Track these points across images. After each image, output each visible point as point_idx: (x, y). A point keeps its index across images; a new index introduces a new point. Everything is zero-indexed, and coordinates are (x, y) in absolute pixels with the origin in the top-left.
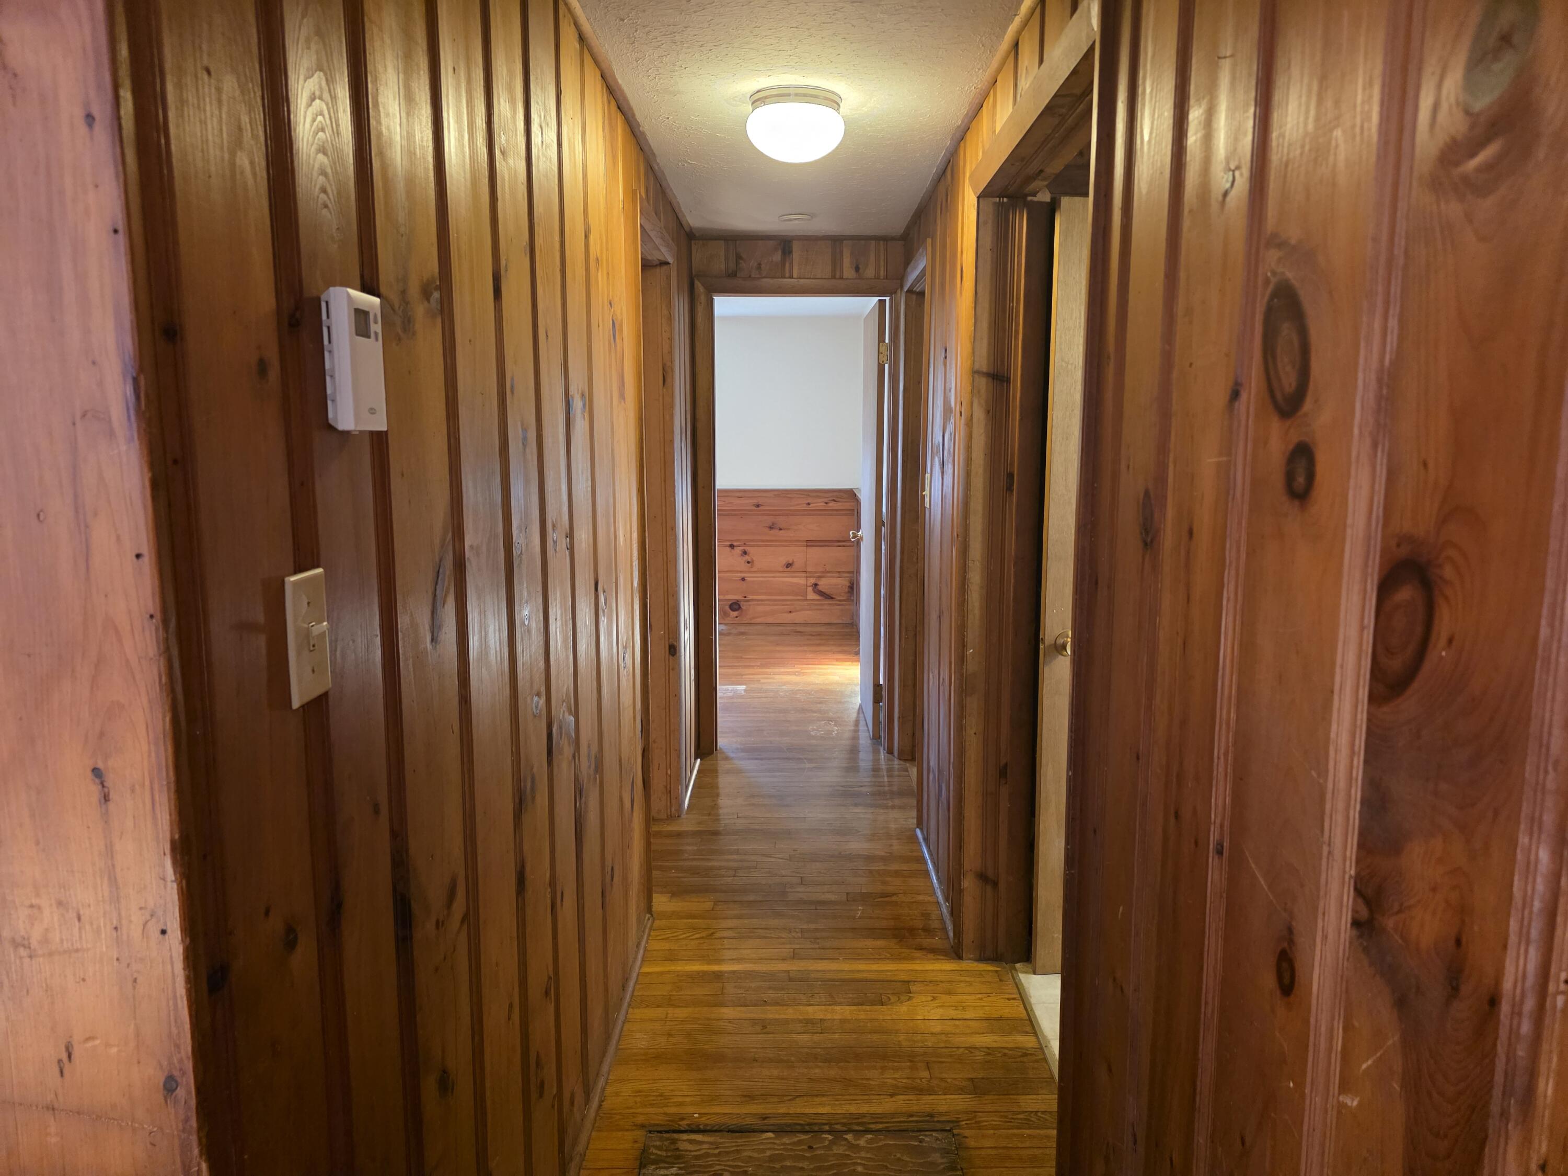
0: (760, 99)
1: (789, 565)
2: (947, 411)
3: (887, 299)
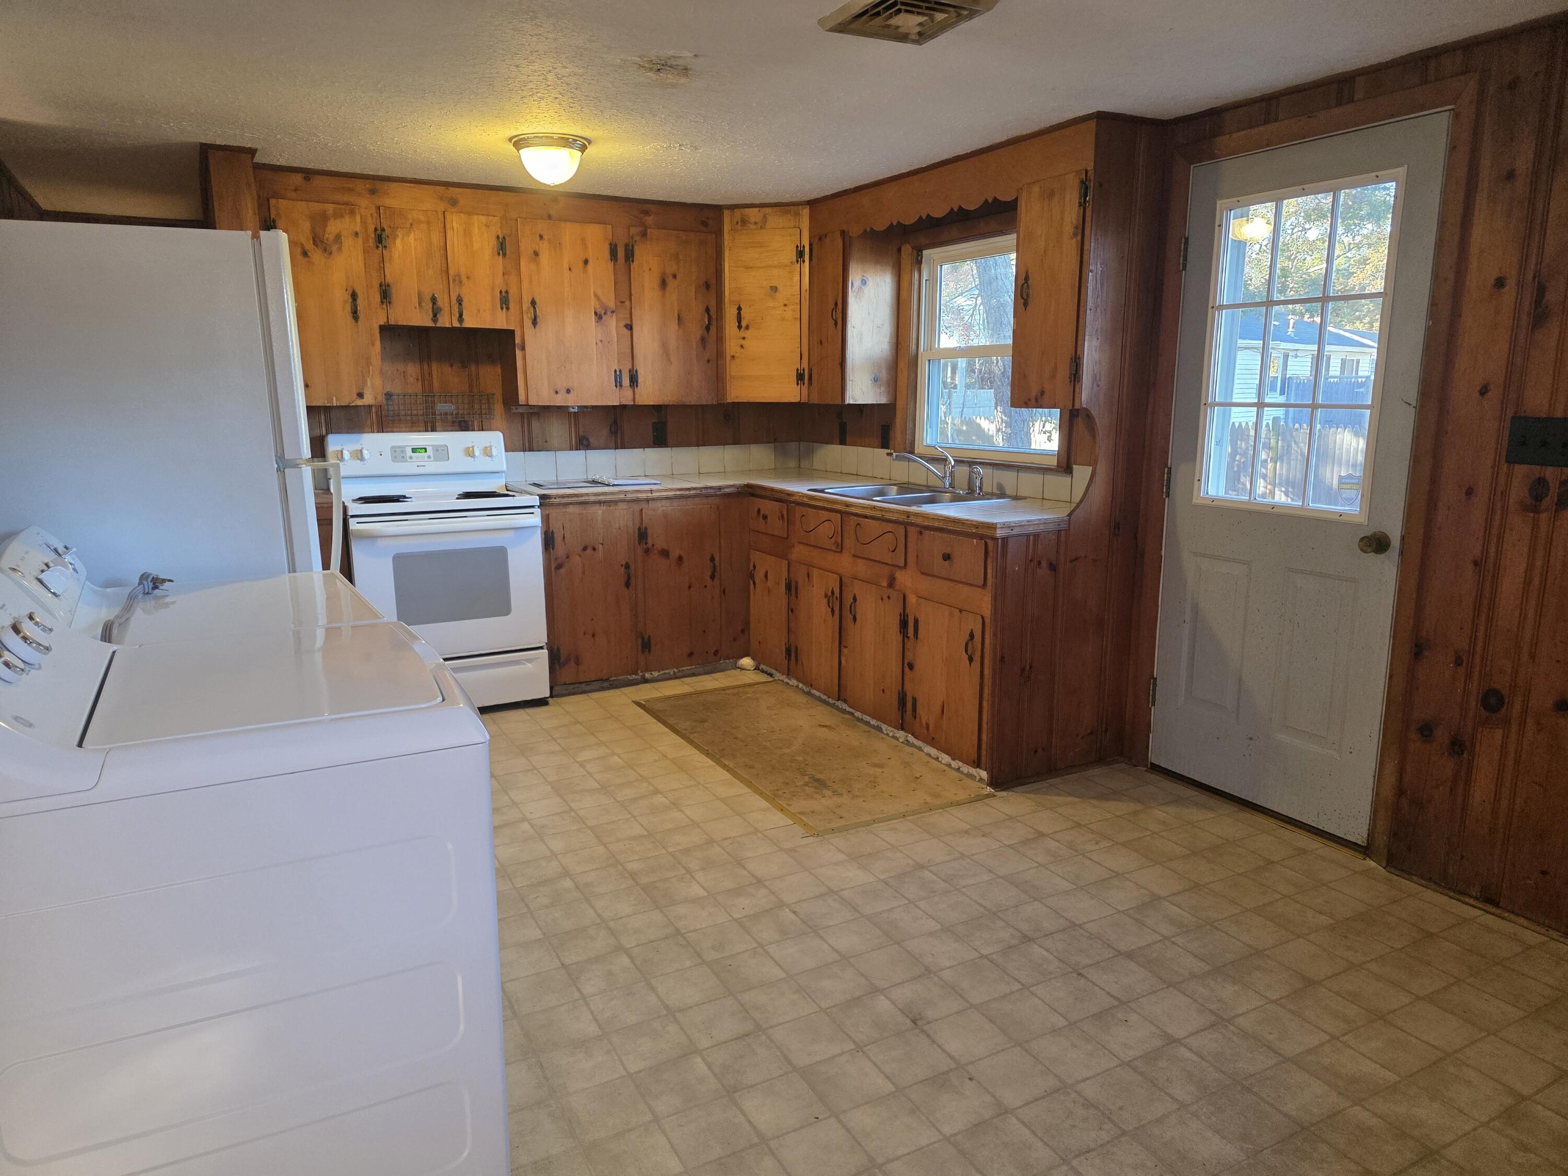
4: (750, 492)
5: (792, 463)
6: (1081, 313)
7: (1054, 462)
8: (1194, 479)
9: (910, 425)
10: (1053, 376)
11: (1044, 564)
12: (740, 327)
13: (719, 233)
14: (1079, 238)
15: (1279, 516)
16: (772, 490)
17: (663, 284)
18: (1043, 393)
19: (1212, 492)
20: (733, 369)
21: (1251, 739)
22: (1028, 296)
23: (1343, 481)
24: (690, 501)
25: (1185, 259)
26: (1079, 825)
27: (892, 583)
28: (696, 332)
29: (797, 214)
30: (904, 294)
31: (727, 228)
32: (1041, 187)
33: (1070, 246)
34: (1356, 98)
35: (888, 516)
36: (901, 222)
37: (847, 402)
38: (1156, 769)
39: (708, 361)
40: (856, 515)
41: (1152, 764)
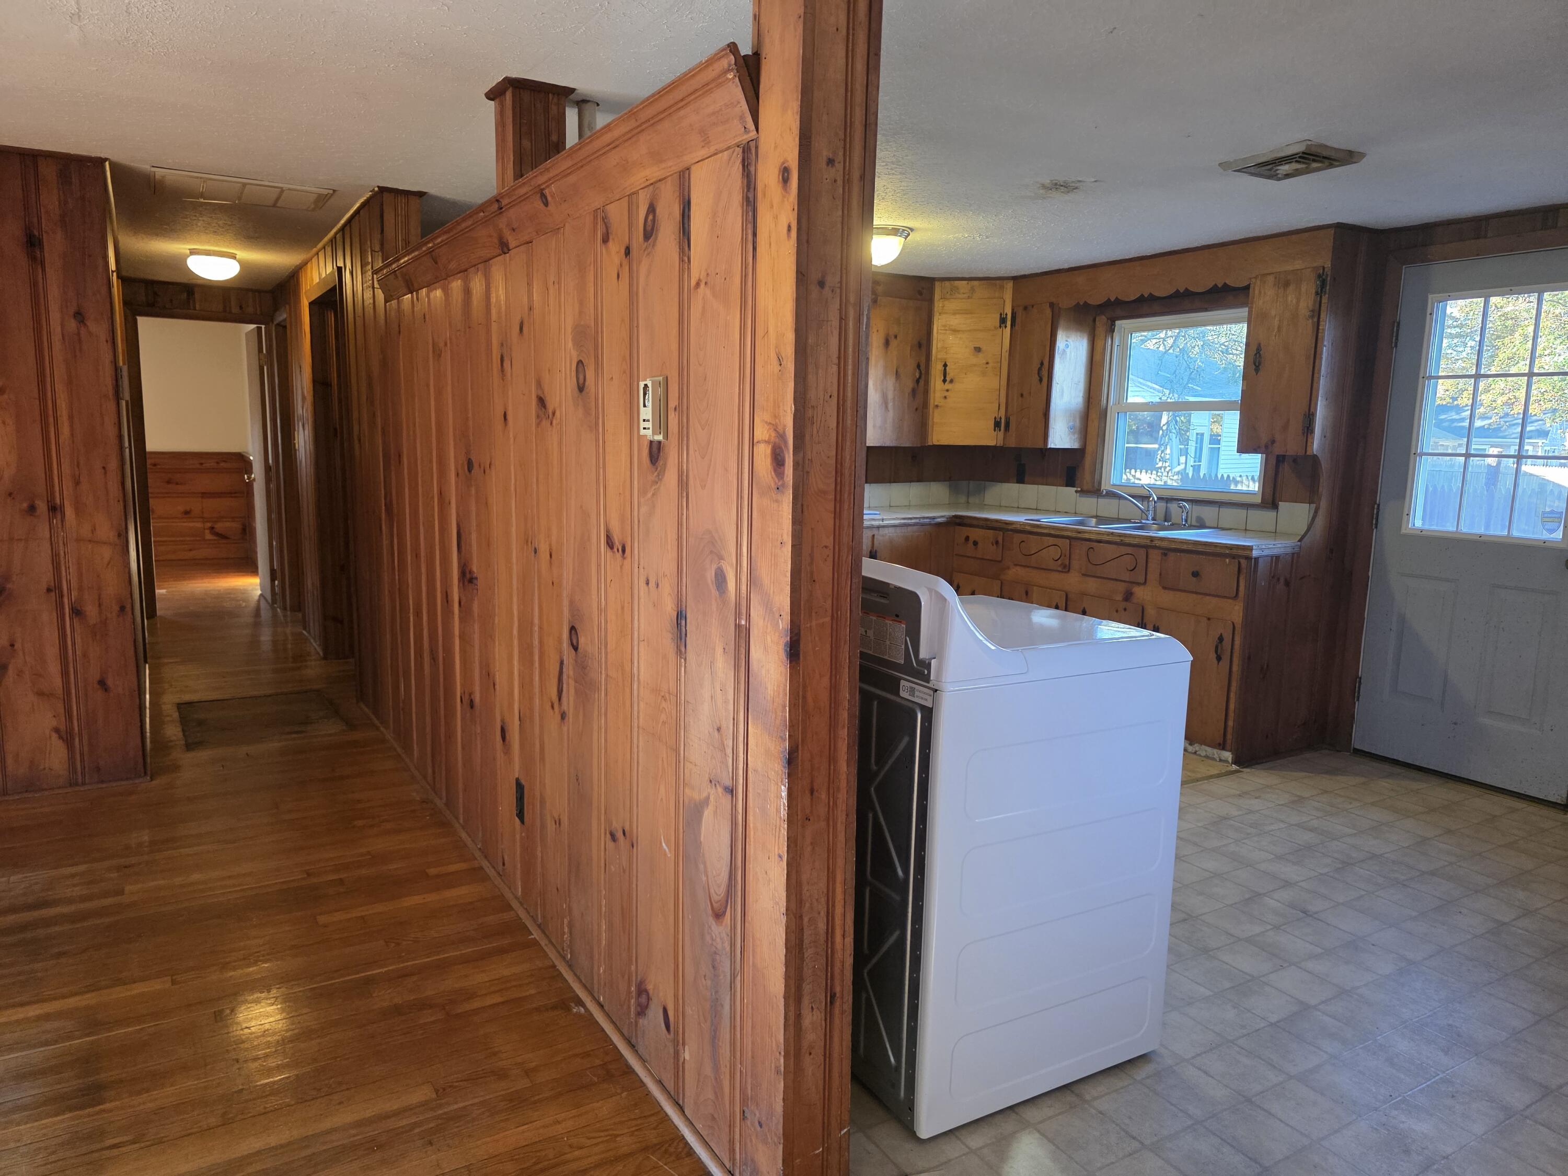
0: (193, 252)
1: (187, 513)
2: (304, 398)
3: (263, 326)
4: (958, 522)
5: (963, 499)
6: (1315, 378)
7: (1258, 500)
8: (1402, 513)
9: (1098, 466)
10: (1285, 427)
11: (1282, 580)
12: (944, 381)
13: (931, 301)
14: (1316, 320)
15: (1485, 543)
16: (986, 520)
17: (887, 343)
18: (1273, 442)
19: (1418, 524)
20: (936, 417)
21: (1455, 724)
22: (1260, 364)
23: (1546, 515)
24: (910, 528)
25: (1397, 339)
26: (1326, 792)
27: (1128, 596)
28: (910, 384)
29: (1002, 288)
30: (1097, 357)
31: (937, 296)
32: (1276, 278)
33: (1306, 327)
34: (1559, 225)
35: (1127, 540)
36: (1119, 298)
37: (1049, 447)
38: (1357, 752)
39: (916, 409)
40: (1089, 540)
41: (1355, 749)
